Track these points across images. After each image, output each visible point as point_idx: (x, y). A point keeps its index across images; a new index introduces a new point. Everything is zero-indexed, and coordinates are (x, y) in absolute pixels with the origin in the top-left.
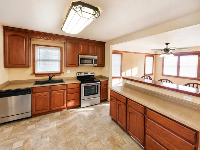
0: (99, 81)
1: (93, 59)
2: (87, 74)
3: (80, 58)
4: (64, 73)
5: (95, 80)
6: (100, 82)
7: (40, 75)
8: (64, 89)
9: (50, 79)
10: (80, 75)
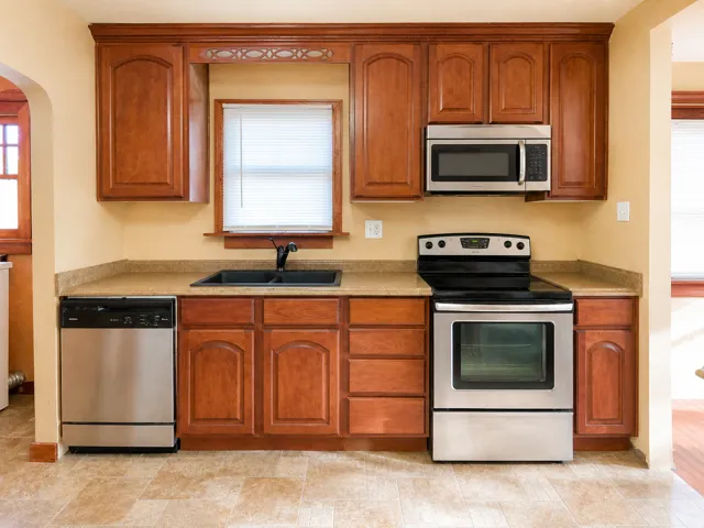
0: (565, 297)
1: (518, 147)
2: (484, 243)
3: (430, 144)
4: (347, 234)
5: (535, 288)
6: (569, 307)
7: (241, 243)
8: (328, 322)
9: (281, 261)
10: (436, 251)
